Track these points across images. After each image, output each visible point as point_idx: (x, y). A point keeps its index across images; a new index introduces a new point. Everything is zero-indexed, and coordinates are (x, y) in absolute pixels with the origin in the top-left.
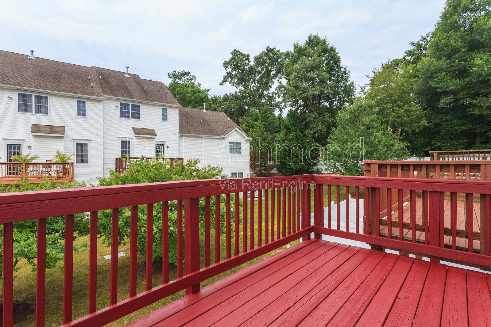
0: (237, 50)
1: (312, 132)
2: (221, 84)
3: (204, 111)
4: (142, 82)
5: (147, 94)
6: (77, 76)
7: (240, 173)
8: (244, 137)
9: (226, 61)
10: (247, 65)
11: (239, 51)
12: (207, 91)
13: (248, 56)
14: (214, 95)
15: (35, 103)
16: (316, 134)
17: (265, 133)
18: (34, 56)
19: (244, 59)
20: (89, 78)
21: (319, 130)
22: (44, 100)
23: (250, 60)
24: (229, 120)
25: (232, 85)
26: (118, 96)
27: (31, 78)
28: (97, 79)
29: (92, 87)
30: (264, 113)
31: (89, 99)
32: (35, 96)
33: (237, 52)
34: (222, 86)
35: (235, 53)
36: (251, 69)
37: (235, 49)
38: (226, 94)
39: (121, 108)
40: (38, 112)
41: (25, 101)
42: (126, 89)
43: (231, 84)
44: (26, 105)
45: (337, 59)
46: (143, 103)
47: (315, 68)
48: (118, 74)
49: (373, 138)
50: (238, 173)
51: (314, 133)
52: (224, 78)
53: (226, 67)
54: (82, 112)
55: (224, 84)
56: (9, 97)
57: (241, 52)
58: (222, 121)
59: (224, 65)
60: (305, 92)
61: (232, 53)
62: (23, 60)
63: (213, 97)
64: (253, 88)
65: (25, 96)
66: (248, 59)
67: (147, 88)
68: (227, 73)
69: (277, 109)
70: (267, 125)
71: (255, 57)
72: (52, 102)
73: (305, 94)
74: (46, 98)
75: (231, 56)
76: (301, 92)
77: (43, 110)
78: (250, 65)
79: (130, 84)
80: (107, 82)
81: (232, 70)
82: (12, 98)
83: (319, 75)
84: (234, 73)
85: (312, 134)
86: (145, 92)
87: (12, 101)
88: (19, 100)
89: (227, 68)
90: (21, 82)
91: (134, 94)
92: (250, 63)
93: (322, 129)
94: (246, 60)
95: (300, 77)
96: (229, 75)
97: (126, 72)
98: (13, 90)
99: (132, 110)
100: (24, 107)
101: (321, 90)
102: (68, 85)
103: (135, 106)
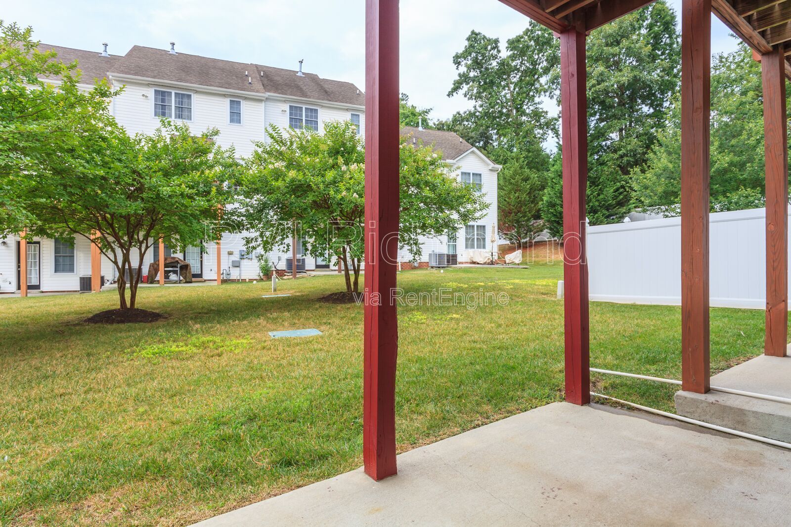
0: (477, 31)
1: (616, 156)
2: (450, 94)
3: (420, 129)
4: (321, 82)
5: (329, 95)
6: (231, 72)
7: (481, 226)
8: (488, 165)
9: (457, 53)
10: (495, 57)
11: (479, 33)
12: (427, 112)
13: (496, 41)
14: (439, 120)
15: (175, 104)
16: (625, 159)
17: (527, 170)
18: (176, 51)
19: (489, 47)
20: (246, 74)
21: (631, 150)
22: (185, 100)
23: (500, 48)
24: (461, 142)
25: (469, 99)
26: (286, 94)
27: (171, 72)
28: (258, 76)
29: (250, 83)
30: (525, 137)
31: (246, 98)
32: (175, 93)
33: (477, 35)
34: (452, 98)
35: (474, 37)
36: (502, 64)
37: (473, 31)
38: (458, 113)
39: (291, 114)
40: (179, 118)
41: (163, 101)
42: (298, 88)
43: (467, 98)
44: (163, 107)
45: (668, 18)
46: (323, 106)
47: (622, 37)
48: (287, 73)
49: (744, 136)
50: (477, 226)
51: (622, 157)
52: (454, 84)
53: (458, 64)
54: (235, 116)
55: (455, 94)
56: (143, 95)
57: (484, 36)
58: (449, 143)
59: (454, 61)
60: (603, 81)
61: (468, 39)
62: (161, 55)
63: (437, 123)
64: (505, 96)
65: (163, 93)
66: (496, 47)
67: (329, 89)
68: (460, 75)
69: (550, 132)
70: (530, 157)
71: (509, 40)
72: (198, 102)
73: (602, 85)
74: (189, 96)
75: (466, 43)
76: (594, 82)
77: (185, 113)
78: (500, 57)
79: (304, 83)
80: (271, 80)
81: (469, 68)
82: (146, 97)
83: (630, 47)
84: (472, 74)
85: (617, 159)
86: (326, 92)
87: (147, 101)
88: (156, 99)
89: (460, 66)
90: (159, 75)
91: (309, 93)
92: (500, 55)
93: (636, 150)
94: (493, 48)
95: (592, 57)
96: (464, 79)
97: (298, 70)
98: (149, 85)
99: (306, 116)
100: (161, 110)
101: (635, 76)
102: (217, 81)
103: (311, 110)
